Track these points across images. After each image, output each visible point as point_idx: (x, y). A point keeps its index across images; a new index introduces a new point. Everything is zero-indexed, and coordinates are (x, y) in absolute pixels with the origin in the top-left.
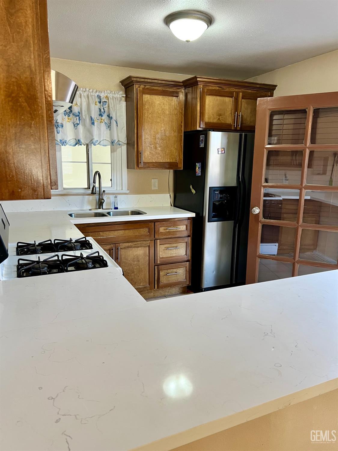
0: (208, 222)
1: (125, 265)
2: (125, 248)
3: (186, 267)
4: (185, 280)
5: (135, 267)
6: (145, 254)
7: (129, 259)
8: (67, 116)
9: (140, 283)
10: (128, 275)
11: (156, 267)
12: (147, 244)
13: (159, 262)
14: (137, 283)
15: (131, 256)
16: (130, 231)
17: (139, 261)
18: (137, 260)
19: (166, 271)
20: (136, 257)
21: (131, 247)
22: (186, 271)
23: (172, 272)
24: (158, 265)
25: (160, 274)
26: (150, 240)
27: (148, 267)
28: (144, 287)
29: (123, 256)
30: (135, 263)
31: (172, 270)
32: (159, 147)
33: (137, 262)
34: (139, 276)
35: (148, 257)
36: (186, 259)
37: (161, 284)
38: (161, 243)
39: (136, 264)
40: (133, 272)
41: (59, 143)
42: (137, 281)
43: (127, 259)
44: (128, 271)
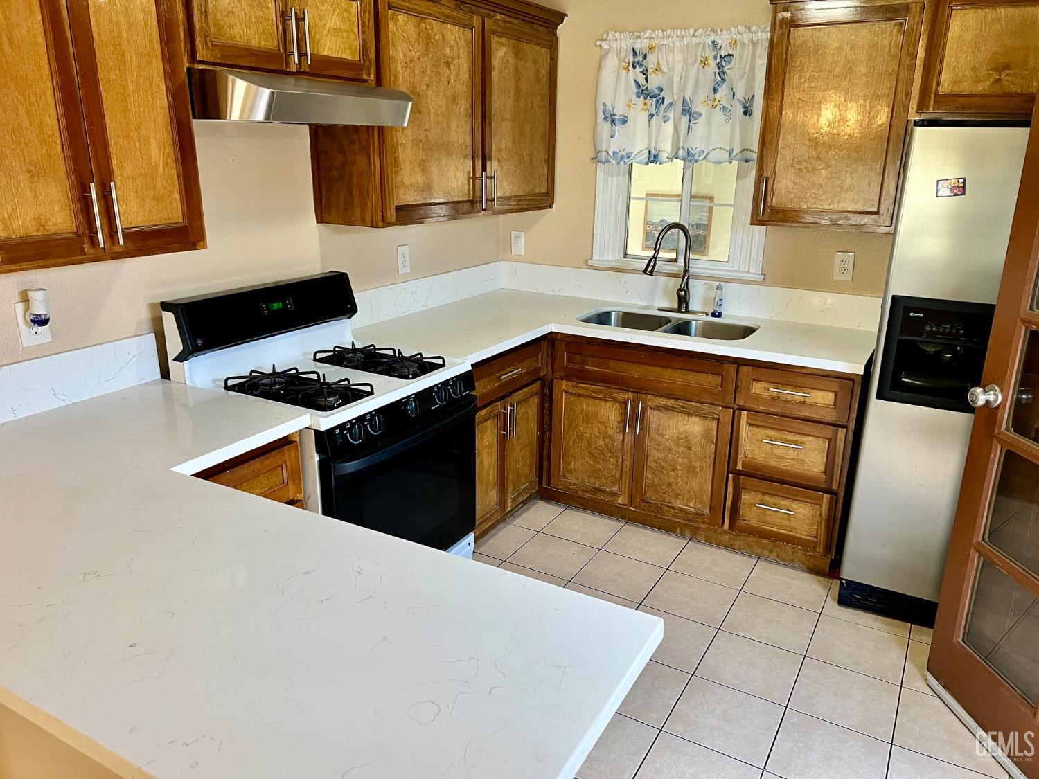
0: (877, 397)
1: (657, 447)
2: (658, 408)
3: (821, 506)
4: (815, 539)
5: (680, 460)
6: (706, 435)
7: (667, 437)
8: (642, 97)
9: (688, 500)
10: (661, 472)
11: (731, 476)
12: (714, 413)
13: (739, 467)
14: (680, 497)
15: (671, 431)
16: (675, 373)
17: (690, 448)
18: (685, 444)
19: (759, 497)
20: (683, 436)
21: (672, 409)
22: (820, 515)
23: (775, 505)
24: (737, 474)
25: (743, 497)
26: (723, 407)
27: (711, 469)
28: (697, 514)
29: (653, 426)
30: (681, 449)
31: (775, 500)
32: (823, 169)
33: (685, 449)
34: (686, 483)
35: (713, 446)
36: (823, 486)
37: (741, 523)
38: (750, 422)
39: (682, 453)
40: (674, 469)
41: (611, 159)
42: (682, 493)
43: (662, 435)
44: (662, 463)
